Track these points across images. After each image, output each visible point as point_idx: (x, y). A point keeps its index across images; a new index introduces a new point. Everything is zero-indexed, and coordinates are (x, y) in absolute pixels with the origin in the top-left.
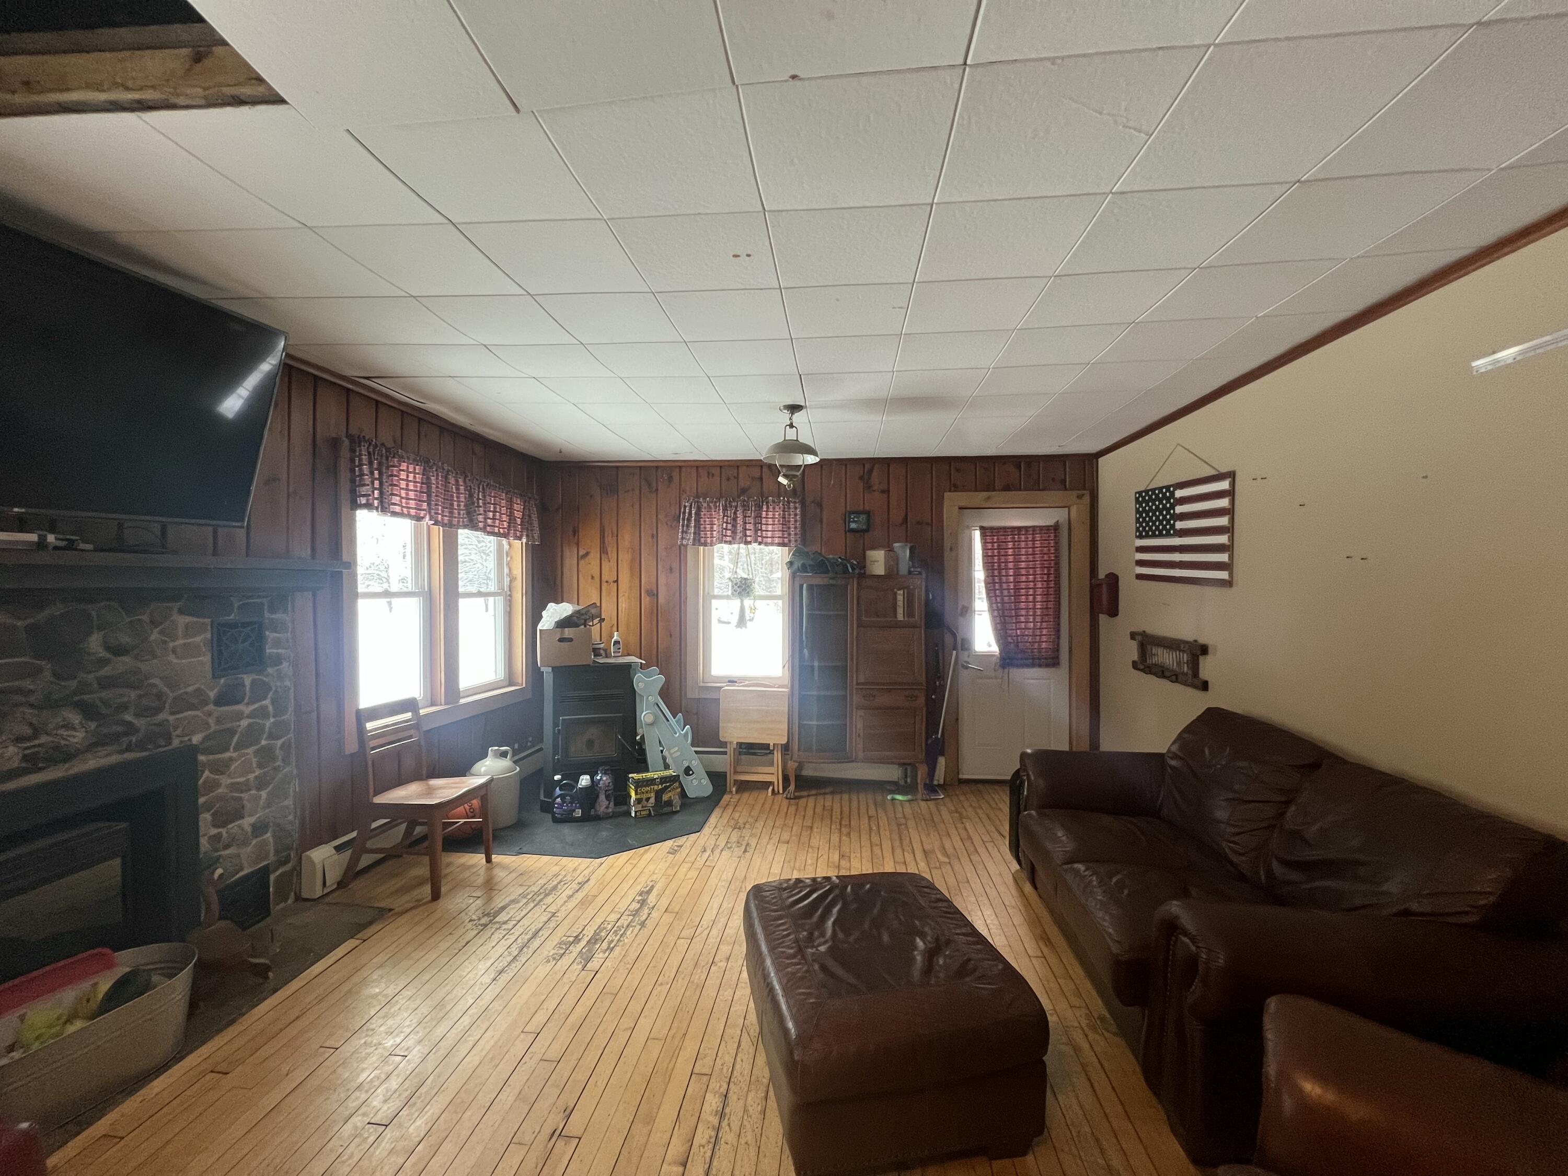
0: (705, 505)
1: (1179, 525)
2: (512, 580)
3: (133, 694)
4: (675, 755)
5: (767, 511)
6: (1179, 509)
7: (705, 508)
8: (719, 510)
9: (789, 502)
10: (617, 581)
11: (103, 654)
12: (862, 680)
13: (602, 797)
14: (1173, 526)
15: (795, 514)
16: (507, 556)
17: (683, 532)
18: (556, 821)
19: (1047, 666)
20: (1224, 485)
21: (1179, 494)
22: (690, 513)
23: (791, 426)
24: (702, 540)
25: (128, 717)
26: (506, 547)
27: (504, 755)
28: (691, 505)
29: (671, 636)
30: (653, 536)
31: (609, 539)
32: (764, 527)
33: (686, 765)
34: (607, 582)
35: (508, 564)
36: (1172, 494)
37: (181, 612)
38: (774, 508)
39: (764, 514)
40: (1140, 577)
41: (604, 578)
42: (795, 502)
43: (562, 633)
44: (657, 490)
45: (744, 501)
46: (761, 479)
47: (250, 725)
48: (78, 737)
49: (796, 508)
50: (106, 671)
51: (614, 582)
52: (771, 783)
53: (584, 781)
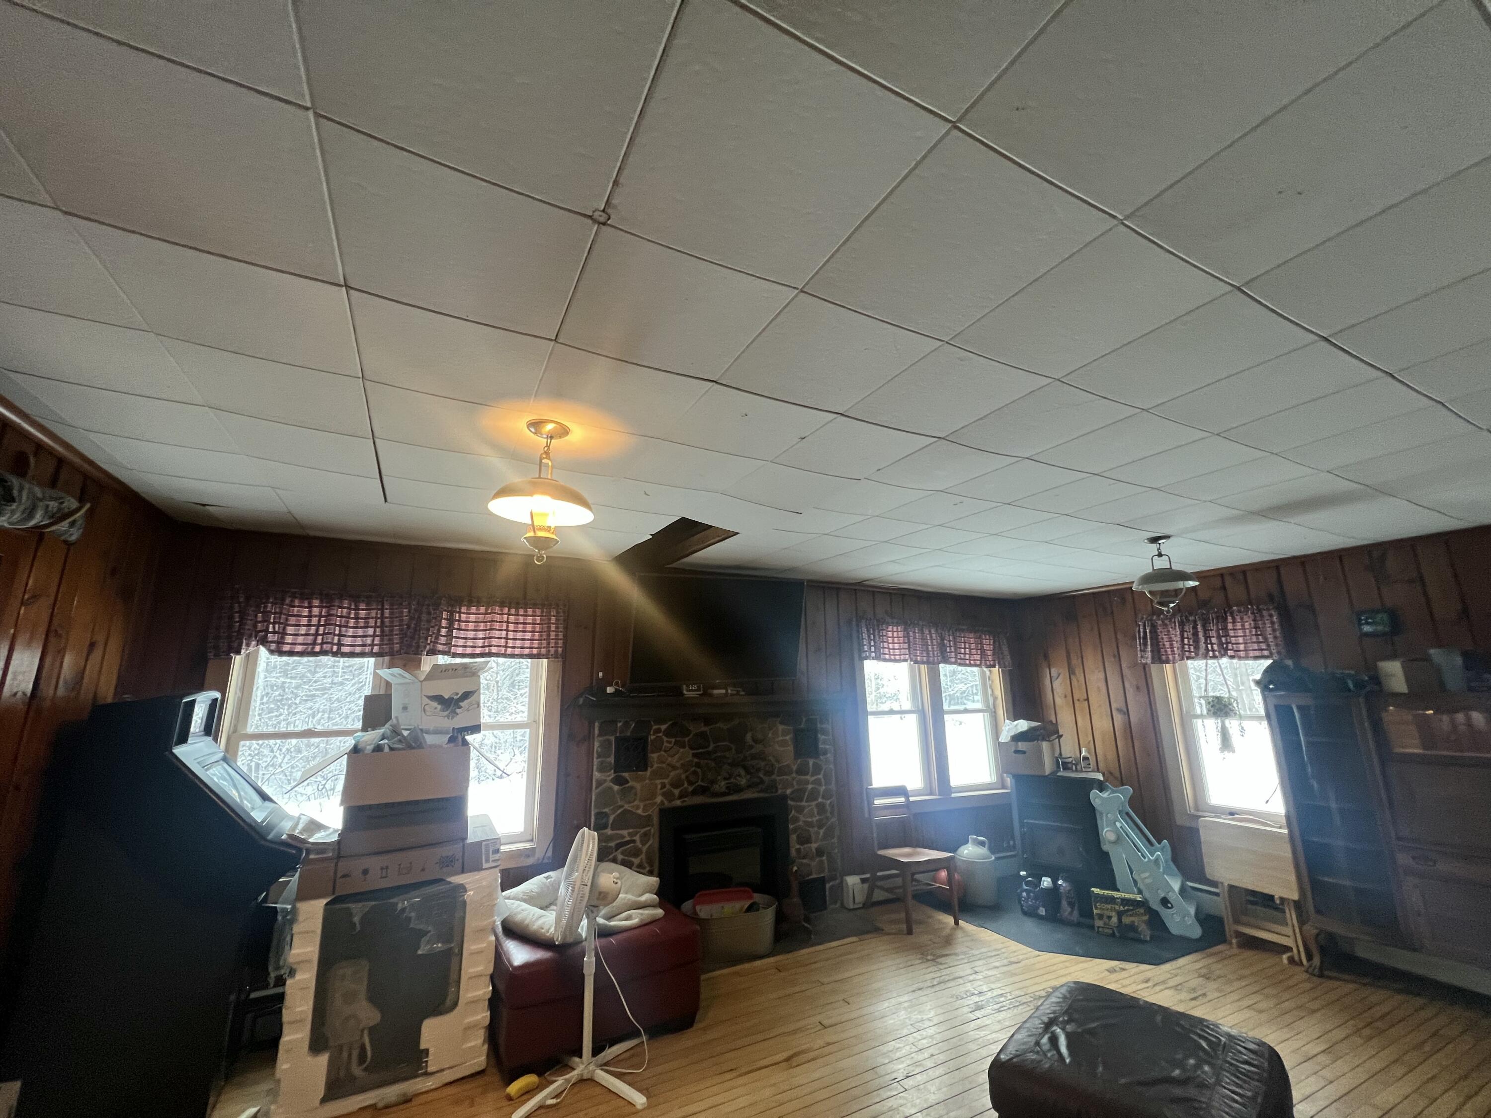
0: (1160, 622)
2: (995, 699)
3: (763, 764)
4: (1148, 882)
5: (1234, 622)
7: (1160, 626)
8: (1175, 625)
9: (1260, 610)
10: (1088, 699)
11: (751, 743)
13: (1064, 903)
15: (1271, 624)
16: (989, 679)
17: (1141, 650)
18: (1025, 913)
22: (1145, 632)
23: (1160, 555)
24: (1164, 657)
25: (761, 775)
26: (988, 673)
27: (982, 844)
28: (1145, 623)
29: (1149, 755)
30: (1114, 656)
31: (1075, 661)
32: (1233, 640)
34: (1078, 700)
35: (991, 687)
37: (782, 723)
38: (1242, 619)
39: (1230, 626)
41: (1076, 698)
42: (1268, 610)
43: (1017, 746)
44: (1112, 612)
45: (1203, 614)
46: (1224, 588)
47: (812, 788)
48: (743, 782)
49: (1271, 616)
50: (753, 751)
51: (1085, 700)
52: (1288, 949)
53: (1046, 882)
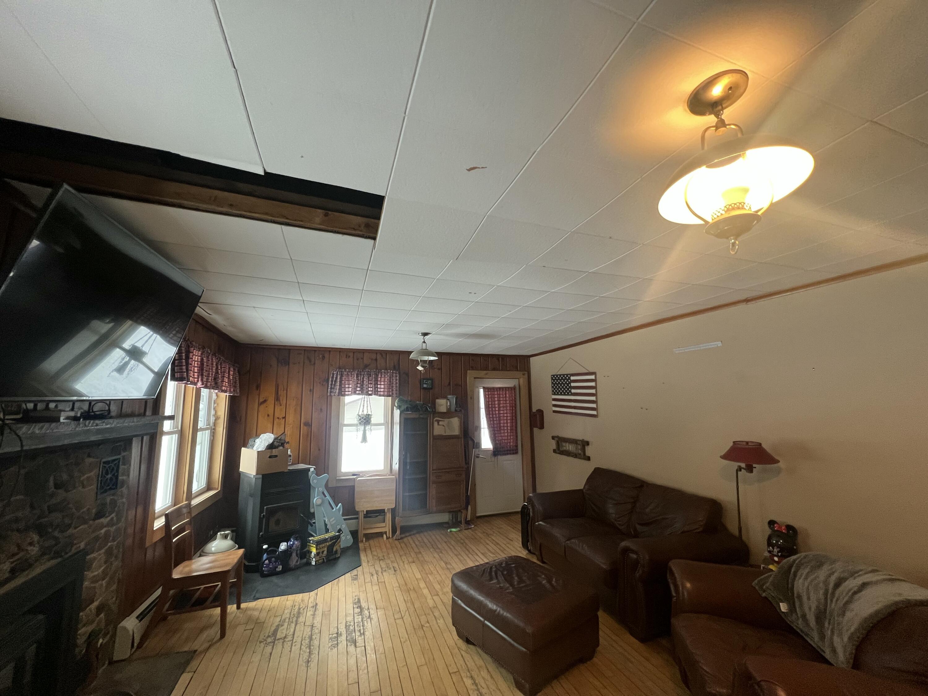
0: (345, 373)
1: (573, 391)
2: (217, 418)
3: (61, 516)
4: (332, 523)
5: (381, 378)
6: (573, 384)
7: (345, 375)
8: (354, 376)
9: (393, 373)
10: (284, 418)
11: (53, 489)
12: (435, 468)
13: (294, 555)
14: (570, 391)
15: (396, 380)
16: (214, 403)
17: (331, 388)
18: (264, 576)
19: (513, 454)
20: (593, 377)
21: (572, 378)
22: (336, 378)
23: (424, 342)
24: (343, 393)
25: (57, 534)
26: (214, 396)
27: (226, 537)
28: (337, 373)
29: (319, 450)
30: (310, 390)
31: (282, 393)
32: (379, 386)
33: (339, 528)
34: (278, 418)
35: (214, 409)
36: (569, 378)
38: (385, 376)
39: (379, 379)
40: (554, 412)
41: (277, 415)
42: (396, 373)
43: (271, 452)
44: (314, 364)
45: (369, 371)
46: (376, 360)
49: (396, 376)
50: (54, 501)
51: (283, 418)
52: (386, 533)
53: (283, 546)
